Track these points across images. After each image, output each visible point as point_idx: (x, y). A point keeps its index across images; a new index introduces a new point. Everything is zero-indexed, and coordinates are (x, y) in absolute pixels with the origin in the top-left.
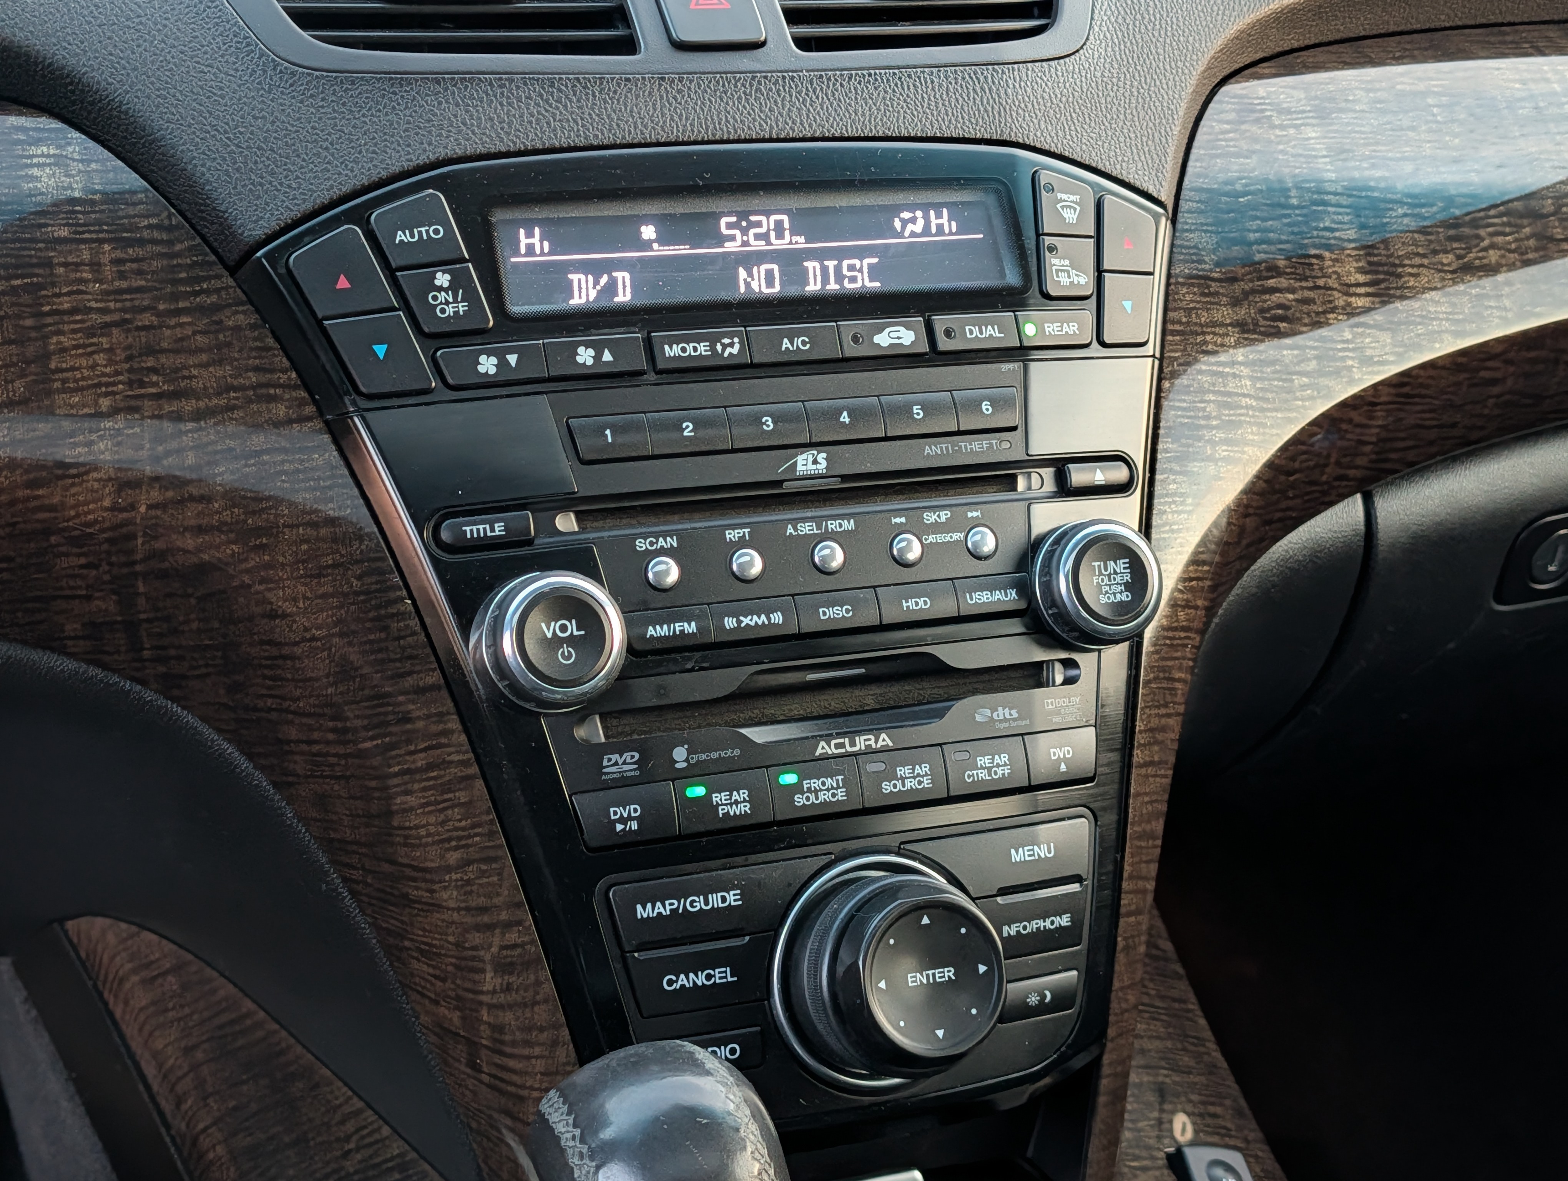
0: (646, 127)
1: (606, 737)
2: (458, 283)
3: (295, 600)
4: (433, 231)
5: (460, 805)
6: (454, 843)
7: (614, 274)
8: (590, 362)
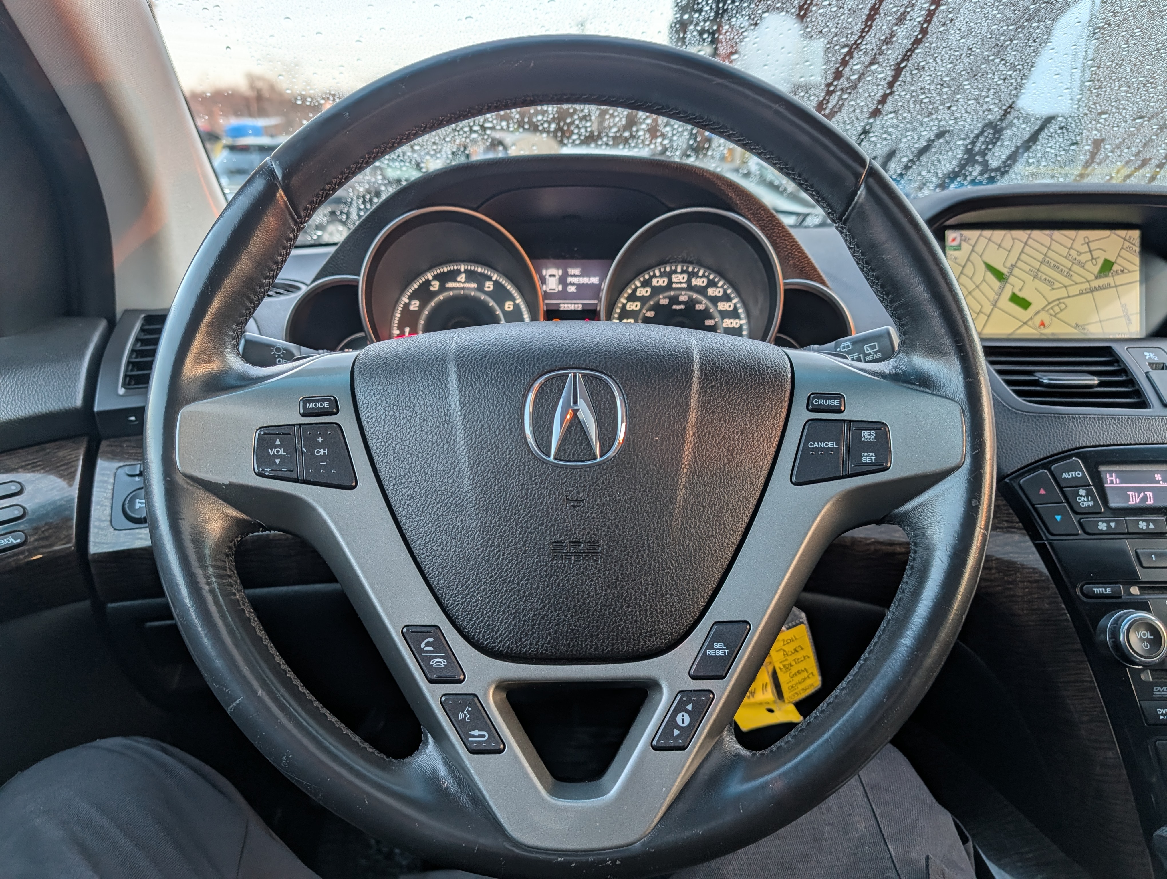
0: (1158, 437)
1: (1153, 679)
2: (1089, 494)
3: (1023, 610)
4: (1078, 474)
5: (1089, 698)
6: (1085, 713)
7: (1146, 493)
8: (1144, 528)
